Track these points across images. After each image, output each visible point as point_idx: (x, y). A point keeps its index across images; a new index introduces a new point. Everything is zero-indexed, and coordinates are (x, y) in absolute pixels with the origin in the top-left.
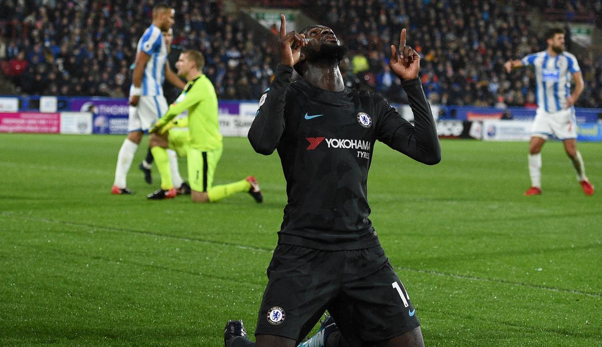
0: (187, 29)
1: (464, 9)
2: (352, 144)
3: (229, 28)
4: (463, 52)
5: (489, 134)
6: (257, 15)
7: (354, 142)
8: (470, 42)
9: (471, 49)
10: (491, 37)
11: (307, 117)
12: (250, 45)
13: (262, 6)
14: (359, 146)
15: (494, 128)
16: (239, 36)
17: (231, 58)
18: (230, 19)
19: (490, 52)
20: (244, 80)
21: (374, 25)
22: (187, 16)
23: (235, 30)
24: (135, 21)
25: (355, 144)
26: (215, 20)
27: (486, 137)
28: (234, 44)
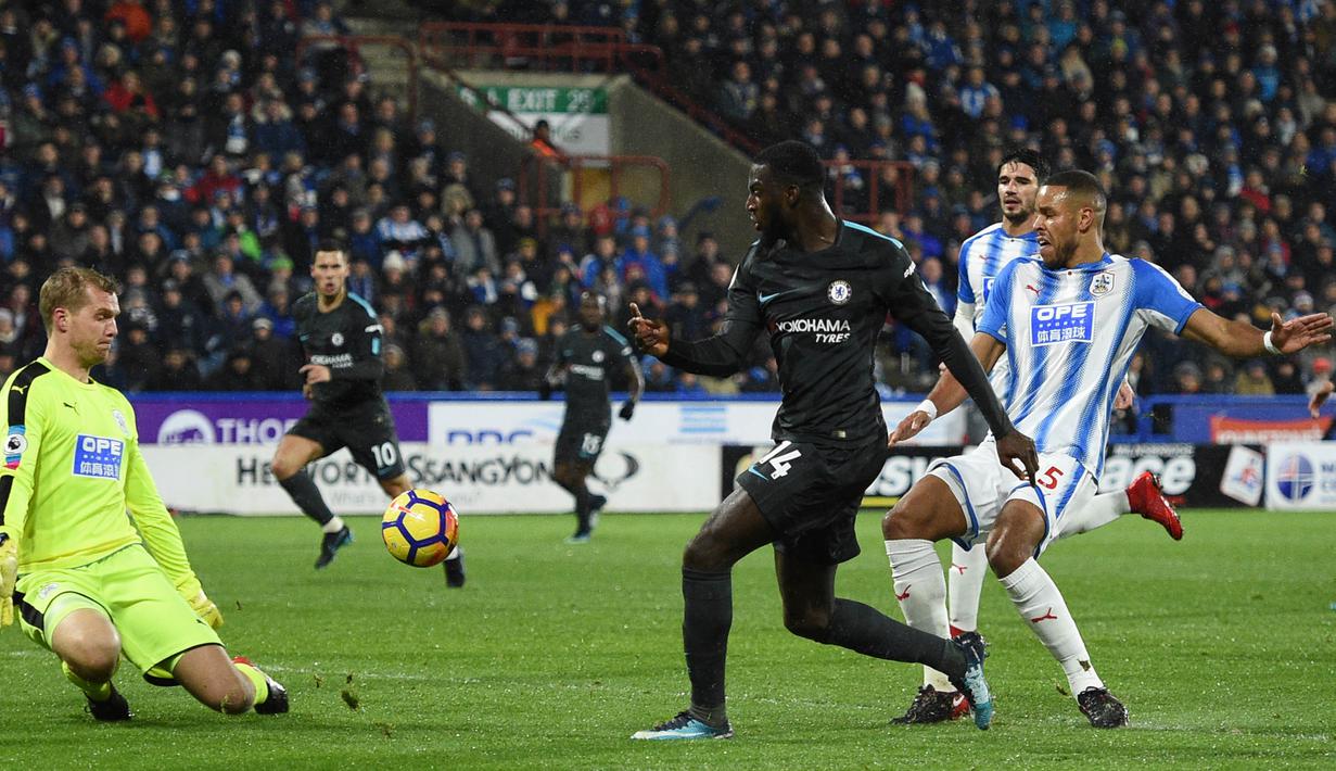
0: (237, 144)
1: (1191, 59)
2: (808, 326)
3: (386, 140)
4: (1191, 207)
5: (1286, 489)
6: (480, 94)
7: (811, 323)
8: (1218, 174)
9: (1222, 195)
10: (1288, 153)
11: (763, 299)
12: (457, 197)
13: (497, 63)
14: (819, 327)
15: (1305, 467)
16: (421, 166)
17: (395, 245)
18: (388, 109)
19: (1284, 205)
20: (441, 320)
21: (885, 124)
22: (236, 101)
23: (407, 148)
24: (56, 120)
25: (813, 325)
26: (334, 110)
27: (1275, 498)
28: (404, 194)
